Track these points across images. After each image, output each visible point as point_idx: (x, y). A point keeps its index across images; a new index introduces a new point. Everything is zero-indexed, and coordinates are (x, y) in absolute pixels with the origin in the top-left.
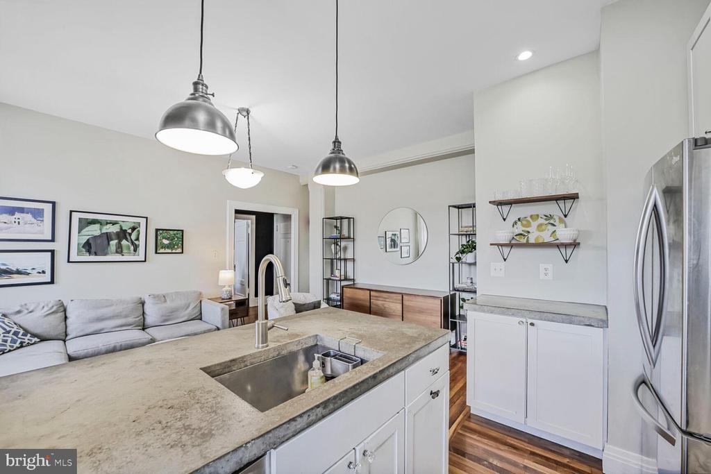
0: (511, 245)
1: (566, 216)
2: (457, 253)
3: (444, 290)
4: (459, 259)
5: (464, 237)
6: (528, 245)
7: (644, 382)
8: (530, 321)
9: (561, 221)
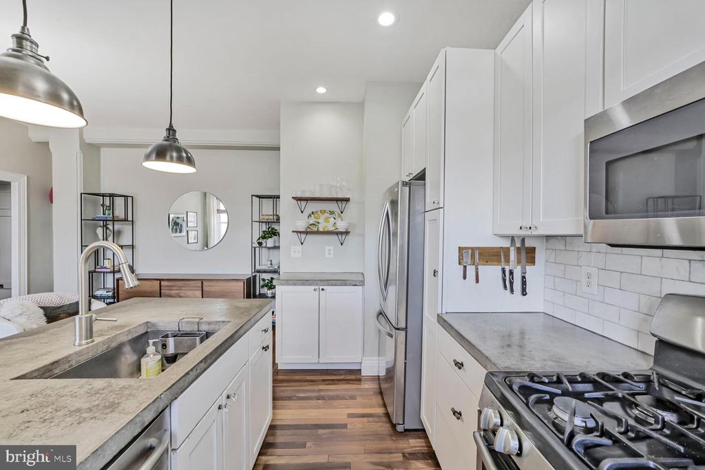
0: (306, 233)
1: (342, 212)
2: (259, 239)
3: (247, 272)
4: (260, 244)
5: (264, 225)
6: (318, 233)
7: (381, 313)
8: (321, 287)
9: (339, 216)
